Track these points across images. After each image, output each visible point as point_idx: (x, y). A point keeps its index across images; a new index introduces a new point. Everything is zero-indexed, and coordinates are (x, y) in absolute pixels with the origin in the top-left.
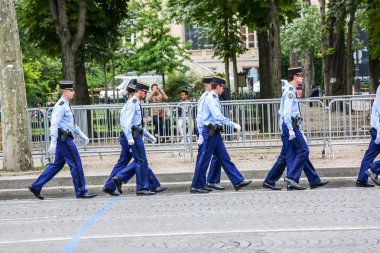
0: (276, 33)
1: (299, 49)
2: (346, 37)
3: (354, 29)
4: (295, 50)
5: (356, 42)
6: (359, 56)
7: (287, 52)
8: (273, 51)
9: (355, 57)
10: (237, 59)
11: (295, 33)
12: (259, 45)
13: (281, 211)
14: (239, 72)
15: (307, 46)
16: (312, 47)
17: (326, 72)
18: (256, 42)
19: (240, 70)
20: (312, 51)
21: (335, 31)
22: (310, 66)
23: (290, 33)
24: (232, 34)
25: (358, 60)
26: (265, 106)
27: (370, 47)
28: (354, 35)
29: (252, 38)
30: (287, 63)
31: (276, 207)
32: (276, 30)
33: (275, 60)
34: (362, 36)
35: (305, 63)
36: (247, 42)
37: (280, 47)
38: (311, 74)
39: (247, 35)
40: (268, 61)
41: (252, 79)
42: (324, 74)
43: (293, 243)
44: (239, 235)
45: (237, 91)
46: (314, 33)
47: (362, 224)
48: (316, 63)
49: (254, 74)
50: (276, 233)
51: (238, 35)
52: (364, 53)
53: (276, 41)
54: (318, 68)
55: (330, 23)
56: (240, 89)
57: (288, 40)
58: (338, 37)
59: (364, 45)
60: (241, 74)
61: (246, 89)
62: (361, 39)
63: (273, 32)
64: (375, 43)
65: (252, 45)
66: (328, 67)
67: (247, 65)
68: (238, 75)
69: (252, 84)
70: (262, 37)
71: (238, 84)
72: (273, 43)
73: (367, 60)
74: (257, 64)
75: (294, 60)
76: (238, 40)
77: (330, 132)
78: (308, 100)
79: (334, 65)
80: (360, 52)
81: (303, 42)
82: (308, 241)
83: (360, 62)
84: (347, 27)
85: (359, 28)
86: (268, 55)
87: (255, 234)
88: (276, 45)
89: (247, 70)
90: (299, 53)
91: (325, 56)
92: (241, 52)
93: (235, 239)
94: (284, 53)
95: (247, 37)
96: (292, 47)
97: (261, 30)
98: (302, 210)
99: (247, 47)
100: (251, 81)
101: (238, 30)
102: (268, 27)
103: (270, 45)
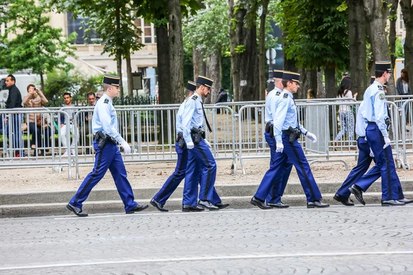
0: (178, 27)
1: (204, 46)
2: (258, 31)
3: (268, 24)
4: (199, 47)
5: (269, 39)
6: (272, 55)
7: (190, 49)
8: (174, 48)
9: (268, 56)
10: (132, 56)
11: (199, 27)
12: (158, 40)
13: (183, 237)
14: (133, 71)
15: (213, 43)
16: (219, 44)
17: (235, 73)
18: (153, 36)
19: (134, 70)
20: (219, 49)
21: (245, 26)
22: (217, 66)
23: (193, 27)
24: (125, 26)
25: (271, 60)
26: (165, 112)
27: (285, 45)
28: (267, 31)
29: (148, 31)
30: (190, 62)
31: (177, 232)
32: (177, 23)
33: (177, 58)
34: (276, 31)
35: (211, 62)
36: (143, 36)
37: (182, 43)
38: (218, 75)
39: (143, 28)
40: (168, 59)
41: (149, 80)
42: (233, 76)
44: (134, 266)
45: (132, 94)
46: (221, 27)
47: (277, 251)
48: (223, 62)
49: (151, 74)
50: (178, 262)
51: (133, 28)
52: (277, 51)
53: (177, 36)
54: (226, 68)
55: (239, 16)
56: (134, 91)
57: (191, 35)
58: (249, 33)
59: (279, 42)
60: (136, 74)
61: (142, 92)
62: (275, 36)
63: (174, 27)
64: (291, 41)
65: (148, 40)
66: (238, 67)
67: (143, 63)
68: (132, 76)
69: (148, 86)
70: (160, 31)
71: (132, 86)
72: (174, 38)
73: (282, 60)
74: (155, 63)
75: (198, 58)
76: (132, 33)
77: (240, 143)
78: (215, 106)
79: (245, 65)
80: (274, 51)
81: (209, 37)
82: (214, 272)
83: (274, 62)
84: (259, 21)
85: (273, 23)
86: (167, 52)
87: (153, 264)
88: (177, 40)
89: (143, 70)
90: (204, 50)
91: (234, 55)
92: (135, 48)
94: (186, 50)
95: (143, 30)
96: (196, 43)
97: (160, 22)
98: (208, 236)
99: (143, 42)
100: (148, 82)
101: (133, 22)
102: (168, 18)
103: (170, 40)
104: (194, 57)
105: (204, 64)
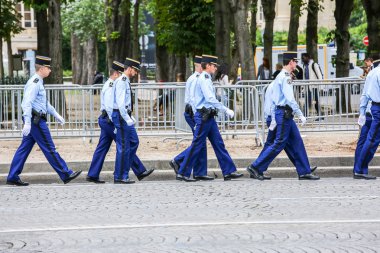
0: (57, 13)
1: (82, 31)
2: (132, 20)
3: (141, 12)
4: (77, 32)
5: (142, 26)
6: (145, 42)
7: (69, 34)
8: (53, 32)
9: (141, 42)
10: (12, 39)
11: (77, 13)
12: (38, 25)
13: (61, 208)
14: (14, 53)
15: (90, 28)
16: (96, 30)
17: (111, 57)
18: (33, 21)
19: (15, 52)
20: (96, 34)
21: (120, 13)
22: (94, 50)
23: (71, 13)
24: (6, 11)
25: (144, 46)
27: (157, 32)
28: (140, 19)
29: (28, 16)
30: (67, 45)
31: (55, 204)
32: (57, 9)
33: (56, 42)
34: (149, 19)
35: (88, 47)
36: (23, 21)
37: (61, 28)
38: (94, 60)
39: (23, 12)
40: (47, 43)
41: (29, 62)
42: (108, 60)
43: (74, 243)
44: (12, 235)
45: (12, 75)
46: (97, 14)
47: (148, 222)
48: (100, 47)
49: (30, 56)
50: (55, 231)
51: (13, 12)
52: (150, 38)
53: (56, 21)
54: (102, 52)
55: (115, 4)
56: (15, 72)
57: (70, 20)
58: (123, 20)
59: (151, 29)
60: (16, 56)
61: (22, 73)
62: (147, 24)
63: (53, 11)
64: (163, 28)
65: (28, 25)
66: (113, 52)
67: (23, 46)
68: (12, 57)
69: (28, 67)
70: (40, 16)
71: (13, 67)
72: (53, 23)
73: (154, 46)
74: (35, 46)
75: (75, 43)
76: (13, 18)
78: (92, 87)
79: (119, 50)
80: (146, 37)
81: (86, 24)
82: (90, 241)
83: (146, 48)
84: (133, 9)
85: (145, 12)
86: (47, 36)
87: (31, 233)
88: (58, 26)
89: (23, 52)
90: (81, 35)
91: (110, 40)
92: (16, 32)
93: (8, 239)
94: (64, 34)
95: (23, 14)
96: (74, 28)
97: (40, 7)
98: (83, 207)
99: (23, 26)
100: (28, 64)
101: (13, 6)
102: (48, 5)
103: (50, 25)
104: (72, 41)
105: (82, 47)
